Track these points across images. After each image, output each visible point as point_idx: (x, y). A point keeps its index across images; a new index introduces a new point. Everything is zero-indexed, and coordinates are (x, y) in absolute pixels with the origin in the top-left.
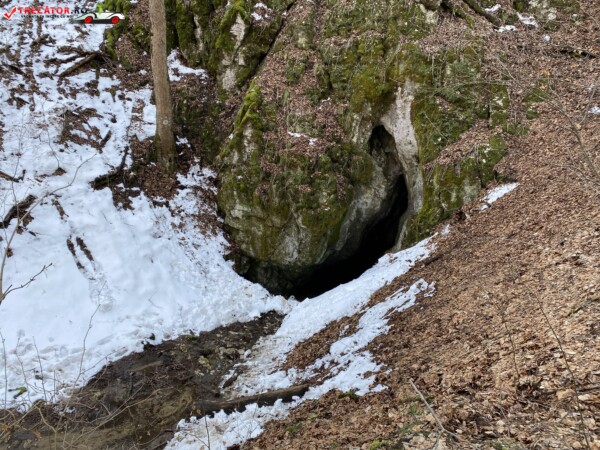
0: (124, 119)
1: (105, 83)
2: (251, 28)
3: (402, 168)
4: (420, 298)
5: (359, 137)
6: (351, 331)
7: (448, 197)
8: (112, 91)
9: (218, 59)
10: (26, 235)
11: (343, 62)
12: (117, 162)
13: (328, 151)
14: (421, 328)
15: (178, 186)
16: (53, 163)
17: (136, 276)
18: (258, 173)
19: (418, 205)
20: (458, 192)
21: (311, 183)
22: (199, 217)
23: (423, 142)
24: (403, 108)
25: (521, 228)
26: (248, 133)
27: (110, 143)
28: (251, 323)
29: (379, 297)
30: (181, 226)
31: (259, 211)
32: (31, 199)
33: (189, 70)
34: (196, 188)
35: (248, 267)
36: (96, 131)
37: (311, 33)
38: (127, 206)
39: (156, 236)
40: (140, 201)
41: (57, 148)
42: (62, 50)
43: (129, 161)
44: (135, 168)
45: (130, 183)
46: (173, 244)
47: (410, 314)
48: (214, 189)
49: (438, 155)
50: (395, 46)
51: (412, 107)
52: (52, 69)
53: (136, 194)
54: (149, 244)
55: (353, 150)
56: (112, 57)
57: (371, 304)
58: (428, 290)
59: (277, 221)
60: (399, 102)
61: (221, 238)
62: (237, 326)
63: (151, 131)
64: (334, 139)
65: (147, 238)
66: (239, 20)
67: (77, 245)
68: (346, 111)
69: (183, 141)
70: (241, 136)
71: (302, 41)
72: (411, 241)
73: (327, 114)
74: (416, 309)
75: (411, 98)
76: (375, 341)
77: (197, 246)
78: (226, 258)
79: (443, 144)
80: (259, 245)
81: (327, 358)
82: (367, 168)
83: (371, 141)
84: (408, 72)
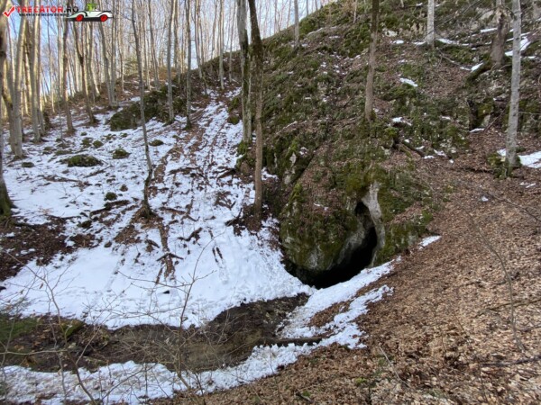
0: (241, 196)
1: (235, 181)
2: (299, 158)
3: (373, 224)
4: (385, 296)
5: (350, 207)
6: (346, 310)
7: (399, 241)
8: (238, 184)
9: (283, 171)
10: (196, 245)
11: (342, 172)
12: (237, 215)
13: (334, 213)
14: (386, 313)
15: (262, 226)
16: (211, 214)
17: (240, 268)
18: (298, 222)
19: (383, 243)
20: (405, 239)
21: (325, 228)
22: (270, 242)
23: (384, 212)
24: (373, 194)
25: (444, 262)
26: (295, 203)
27: (235, 206)
28: (292, 298)
29: (361, 292)
30: (262, 245)
31: (298, 241)
32: (200, 229)
33: (270, 176)
34: (270, 228)
35: (292, 268)
36: (229, 201)
37: (326, 159)
38: (239, 234)
39: (250, 249)
40: (245, 233)
41: (213, 208)
42: (220, 168)
43: (242, 214)
44: (244, 217)
45: (241, 224)
46: (258, 253)
47: (379, 305)
48: (278, 229)
49: (393, 218)
50: (369, 165)
51: (378, 194)
52: (215, 175)
53: (243, 229)
54: (247, 253)
55: (347, 214)
56: (239, 170)
57: (357, 296)
58: (389, 292)
59: (307, 246)
60: (371, 192)
61: (279, 252)
62: (285, 299)
63: (252, 201)
64: (337, 208)
65: (246, 250)
66: (294, 155)
67: (217, 251)
68: (343, 195)
69: (266, 206)
70: (291, 205)
71: (322, 163)
72: (379, 263)
73: (334, 196)
74: (383, 302)
75: (377, 190)
76: (359, 318)
77: (268, 256)
78: (282, 262)
79: (396, 213)
80: (297, 257)
81: (332, 323)
82: (354, 223)
83: (356, 209)
84: (375, 178)
